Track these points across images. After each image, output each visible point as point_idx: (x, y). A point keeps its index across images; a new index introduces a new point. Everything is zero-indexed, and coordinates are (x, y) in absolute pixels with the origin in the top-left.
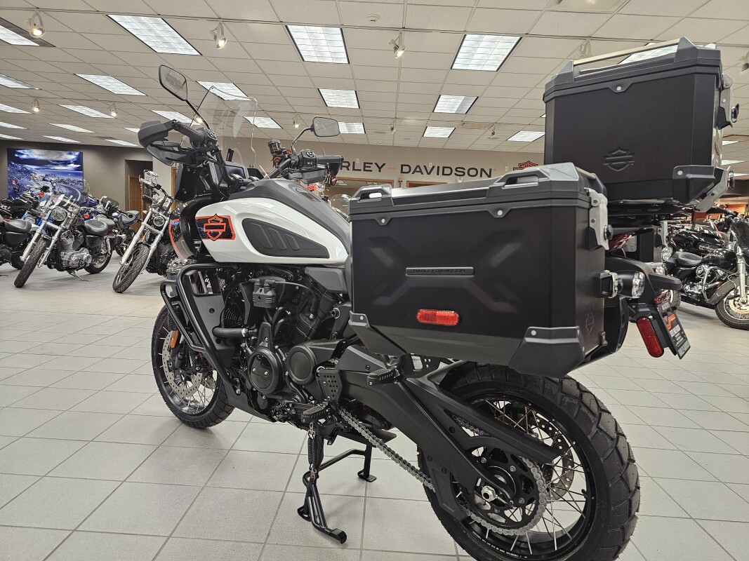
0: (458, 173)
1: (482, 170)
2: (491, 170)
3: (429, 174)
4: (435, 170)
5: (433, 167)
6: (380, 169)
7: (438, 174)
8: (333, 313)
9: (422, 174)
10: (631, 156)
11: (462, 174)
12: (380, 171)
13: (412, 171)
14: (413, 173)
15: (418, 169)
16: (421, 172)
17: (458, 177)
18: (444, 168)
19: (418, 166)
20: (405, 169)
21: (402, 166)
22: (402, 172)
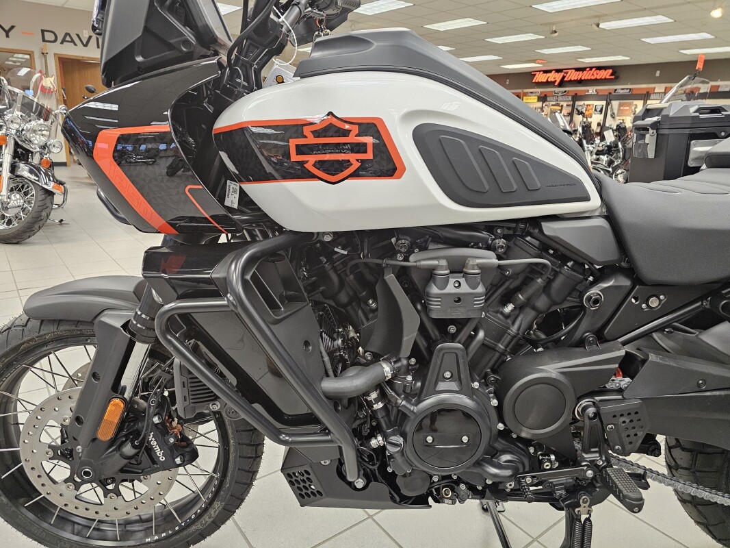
3: (86, 45)
6: (7, 33)
9: (75, 45)
12: (7, 36)
13: (60, 40)
14: (62, 43)
15: (68, 39)
16: (72, 41)
19: (67, 34)
20: (49, 36)
21: (43, 31)
22: (44, 40)
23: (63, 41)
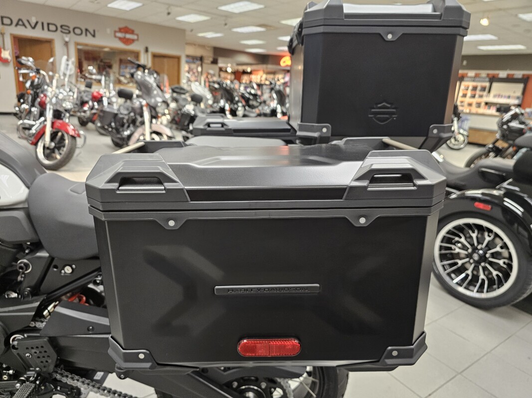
0: (64, 31)
1: (87, 30)
2: (94, 31)
3: (34, 28)
4: (39, 25)
5: (37, 23)
7: (43, 29)
8: (21, 268)
9: (26, 27)
10: (394, 110)
11: (67, 31)
13: (14, 24)
14: (16, 26)
15: (20, 23)
16: (24, 25)
17: (64, 35)
18: (48, 24)
19: (20, 20)
20: (6, 21)
21: (2, 18)
22: (3, 24)
23: (17, 24)
